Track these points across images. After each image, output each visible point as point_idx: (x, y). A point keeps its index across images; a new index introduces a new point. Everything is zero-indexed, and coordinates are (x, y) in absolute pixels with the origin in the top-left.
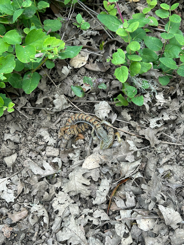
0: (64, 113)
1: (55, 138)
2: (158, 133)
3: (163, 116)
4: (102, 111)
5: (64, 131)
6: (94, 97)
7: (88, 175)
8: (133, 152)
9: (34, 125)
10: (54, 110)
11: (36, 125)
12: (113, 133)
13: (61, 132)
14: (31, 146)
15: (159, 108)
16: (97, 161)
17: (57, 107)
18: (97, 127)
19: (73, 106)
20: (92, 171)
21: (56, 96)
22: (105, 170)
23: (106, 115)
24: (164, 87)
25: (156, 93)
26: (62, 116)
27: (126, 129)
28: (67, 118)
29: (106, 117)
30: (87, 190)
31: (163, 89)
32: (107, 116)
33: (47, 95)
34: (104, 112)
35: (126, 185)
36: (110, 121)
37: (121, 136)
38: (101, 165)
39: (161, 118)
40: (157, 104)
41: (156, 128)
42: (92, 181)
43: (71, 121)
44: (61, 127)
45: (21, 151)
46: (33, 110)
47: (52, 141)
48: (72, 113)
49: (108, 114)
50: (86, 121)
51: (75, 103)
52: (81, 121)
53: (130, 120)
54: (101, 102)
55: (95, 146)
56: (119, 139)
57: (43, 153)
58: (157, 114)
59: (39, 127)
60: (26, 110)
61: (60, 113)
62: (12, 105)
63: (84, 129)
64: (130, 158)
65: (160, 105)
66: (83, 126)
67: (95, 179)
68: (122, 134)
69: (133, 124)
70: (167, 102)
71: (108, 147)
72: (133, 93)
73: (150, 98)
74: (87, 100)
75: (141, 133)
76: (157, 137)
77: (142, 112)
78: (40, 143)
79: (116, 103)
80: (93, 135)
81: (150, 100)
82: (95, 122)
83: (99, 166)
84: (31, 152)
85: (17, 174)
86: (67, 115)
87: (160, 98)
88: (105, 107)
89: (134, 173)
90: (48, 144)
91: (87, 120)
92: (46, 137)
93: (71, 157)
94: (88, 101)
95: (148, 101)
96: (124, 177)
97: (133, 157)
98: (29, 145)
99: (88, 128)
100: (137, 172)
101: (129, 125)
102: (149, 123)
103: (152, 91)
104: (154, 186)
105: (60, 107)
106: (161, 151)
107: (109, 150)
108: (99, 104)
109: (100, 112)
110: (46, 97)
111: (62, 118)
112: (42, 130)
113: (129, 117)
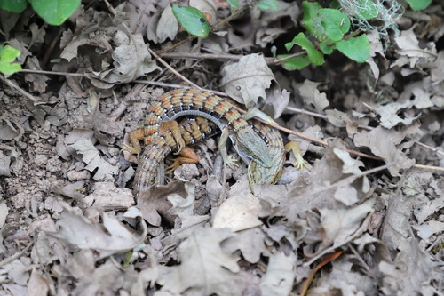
0: (137, 88)
1: (113, 160)
2: (405, 140)
3: (412, 98)
4: (250, 82)
5: (141, 141)
6: (221, 46)
7: (232, 247)
8: (352, 179)
9: (48, 123)
10: (114, 79)
11: (56, 122)
12: (280, 143)
13: (130, 142)
14: (44, 185)
15: (405, 73)
16: (250, 211)
17: (123, 68)
18: (237, 126)
19: (163, 67)
20: (243, 235)
21: (121, 36)
22: (277, 232)
23: (260, 92)
24: (416, 16)
25: (397, 32)
26: (131, 96)
27: (314, 133)
28: (144, 105)
29: (260, 99)
30: (232, 283)
31: (414, 21)
32: (264, 97)
33: (88, 36)
34: (255, 85)
35: (335, 271)
36: (270, 111)
37: (304, 153)
38: (264, 220)
39: (408, 104)
40: (400, 62)
41: (399, 127)
42: (243, 262)
43: (161, 111)
44: (128, 129)
45: (19, 196)
46: (47, 79)
47: (106, 169)
48: (160, 91)
49: (266, 90)
50: (204, 110)
51: (169, 61)
52: (190, 112)
53: (327, 108)
54: (242, 58)
55: (232, 181)
56: (299, 160)
57: (89, 200)
58: (395, 94)
59: (63, 129)
60: (27, 79)
61: (124, 90)
62: (12, 55)
63: (198, 135)
64: (346, 193)
65: (406, 66)
66: (194, 124)
67: (252, 258)
68: (306, 146)
69: (335, 118)
70: (426, 56)
71: (271, 179)
72: (341, 27)
73: (380, 45)
74: (202, 51)
75: (360, 140)
76: (404, 150)
77: (352, 91)
78: (72, 175)
79: (286, 61)
80: (223, 150)
81: (380, 50)
82: (230, 112)
83: (260, 223)
84: (49, 200)
85: (19, 258)
86: (144, 95)
87: (407, 44)
88: (259, 69)
89: (357, 234)
90: (96, 177)
91: (210, 107)
92: (92, 157)
93: (175, 205)
94: (206, 55)
95: (377, 54)
96: (332, 245)
97: (354, 191)
98: (39, 181)
99: (208, 130)
100: (364, 233)
101: (323, 123)
102: (379, 117)
103: (387, 25)
104: (410, 270)
105: (132, 69)
106: (414, 189)
107: (274, 187)
108: (240, 64)
109: (244, 84)
110: (83, 41)
111: (131, 103)
112: (71, 138)
113: (322, 100)
